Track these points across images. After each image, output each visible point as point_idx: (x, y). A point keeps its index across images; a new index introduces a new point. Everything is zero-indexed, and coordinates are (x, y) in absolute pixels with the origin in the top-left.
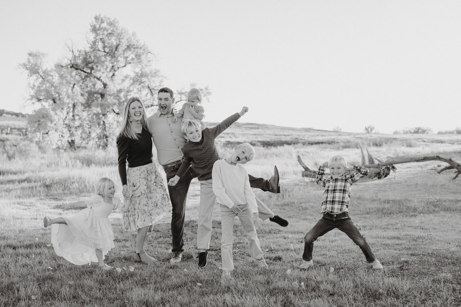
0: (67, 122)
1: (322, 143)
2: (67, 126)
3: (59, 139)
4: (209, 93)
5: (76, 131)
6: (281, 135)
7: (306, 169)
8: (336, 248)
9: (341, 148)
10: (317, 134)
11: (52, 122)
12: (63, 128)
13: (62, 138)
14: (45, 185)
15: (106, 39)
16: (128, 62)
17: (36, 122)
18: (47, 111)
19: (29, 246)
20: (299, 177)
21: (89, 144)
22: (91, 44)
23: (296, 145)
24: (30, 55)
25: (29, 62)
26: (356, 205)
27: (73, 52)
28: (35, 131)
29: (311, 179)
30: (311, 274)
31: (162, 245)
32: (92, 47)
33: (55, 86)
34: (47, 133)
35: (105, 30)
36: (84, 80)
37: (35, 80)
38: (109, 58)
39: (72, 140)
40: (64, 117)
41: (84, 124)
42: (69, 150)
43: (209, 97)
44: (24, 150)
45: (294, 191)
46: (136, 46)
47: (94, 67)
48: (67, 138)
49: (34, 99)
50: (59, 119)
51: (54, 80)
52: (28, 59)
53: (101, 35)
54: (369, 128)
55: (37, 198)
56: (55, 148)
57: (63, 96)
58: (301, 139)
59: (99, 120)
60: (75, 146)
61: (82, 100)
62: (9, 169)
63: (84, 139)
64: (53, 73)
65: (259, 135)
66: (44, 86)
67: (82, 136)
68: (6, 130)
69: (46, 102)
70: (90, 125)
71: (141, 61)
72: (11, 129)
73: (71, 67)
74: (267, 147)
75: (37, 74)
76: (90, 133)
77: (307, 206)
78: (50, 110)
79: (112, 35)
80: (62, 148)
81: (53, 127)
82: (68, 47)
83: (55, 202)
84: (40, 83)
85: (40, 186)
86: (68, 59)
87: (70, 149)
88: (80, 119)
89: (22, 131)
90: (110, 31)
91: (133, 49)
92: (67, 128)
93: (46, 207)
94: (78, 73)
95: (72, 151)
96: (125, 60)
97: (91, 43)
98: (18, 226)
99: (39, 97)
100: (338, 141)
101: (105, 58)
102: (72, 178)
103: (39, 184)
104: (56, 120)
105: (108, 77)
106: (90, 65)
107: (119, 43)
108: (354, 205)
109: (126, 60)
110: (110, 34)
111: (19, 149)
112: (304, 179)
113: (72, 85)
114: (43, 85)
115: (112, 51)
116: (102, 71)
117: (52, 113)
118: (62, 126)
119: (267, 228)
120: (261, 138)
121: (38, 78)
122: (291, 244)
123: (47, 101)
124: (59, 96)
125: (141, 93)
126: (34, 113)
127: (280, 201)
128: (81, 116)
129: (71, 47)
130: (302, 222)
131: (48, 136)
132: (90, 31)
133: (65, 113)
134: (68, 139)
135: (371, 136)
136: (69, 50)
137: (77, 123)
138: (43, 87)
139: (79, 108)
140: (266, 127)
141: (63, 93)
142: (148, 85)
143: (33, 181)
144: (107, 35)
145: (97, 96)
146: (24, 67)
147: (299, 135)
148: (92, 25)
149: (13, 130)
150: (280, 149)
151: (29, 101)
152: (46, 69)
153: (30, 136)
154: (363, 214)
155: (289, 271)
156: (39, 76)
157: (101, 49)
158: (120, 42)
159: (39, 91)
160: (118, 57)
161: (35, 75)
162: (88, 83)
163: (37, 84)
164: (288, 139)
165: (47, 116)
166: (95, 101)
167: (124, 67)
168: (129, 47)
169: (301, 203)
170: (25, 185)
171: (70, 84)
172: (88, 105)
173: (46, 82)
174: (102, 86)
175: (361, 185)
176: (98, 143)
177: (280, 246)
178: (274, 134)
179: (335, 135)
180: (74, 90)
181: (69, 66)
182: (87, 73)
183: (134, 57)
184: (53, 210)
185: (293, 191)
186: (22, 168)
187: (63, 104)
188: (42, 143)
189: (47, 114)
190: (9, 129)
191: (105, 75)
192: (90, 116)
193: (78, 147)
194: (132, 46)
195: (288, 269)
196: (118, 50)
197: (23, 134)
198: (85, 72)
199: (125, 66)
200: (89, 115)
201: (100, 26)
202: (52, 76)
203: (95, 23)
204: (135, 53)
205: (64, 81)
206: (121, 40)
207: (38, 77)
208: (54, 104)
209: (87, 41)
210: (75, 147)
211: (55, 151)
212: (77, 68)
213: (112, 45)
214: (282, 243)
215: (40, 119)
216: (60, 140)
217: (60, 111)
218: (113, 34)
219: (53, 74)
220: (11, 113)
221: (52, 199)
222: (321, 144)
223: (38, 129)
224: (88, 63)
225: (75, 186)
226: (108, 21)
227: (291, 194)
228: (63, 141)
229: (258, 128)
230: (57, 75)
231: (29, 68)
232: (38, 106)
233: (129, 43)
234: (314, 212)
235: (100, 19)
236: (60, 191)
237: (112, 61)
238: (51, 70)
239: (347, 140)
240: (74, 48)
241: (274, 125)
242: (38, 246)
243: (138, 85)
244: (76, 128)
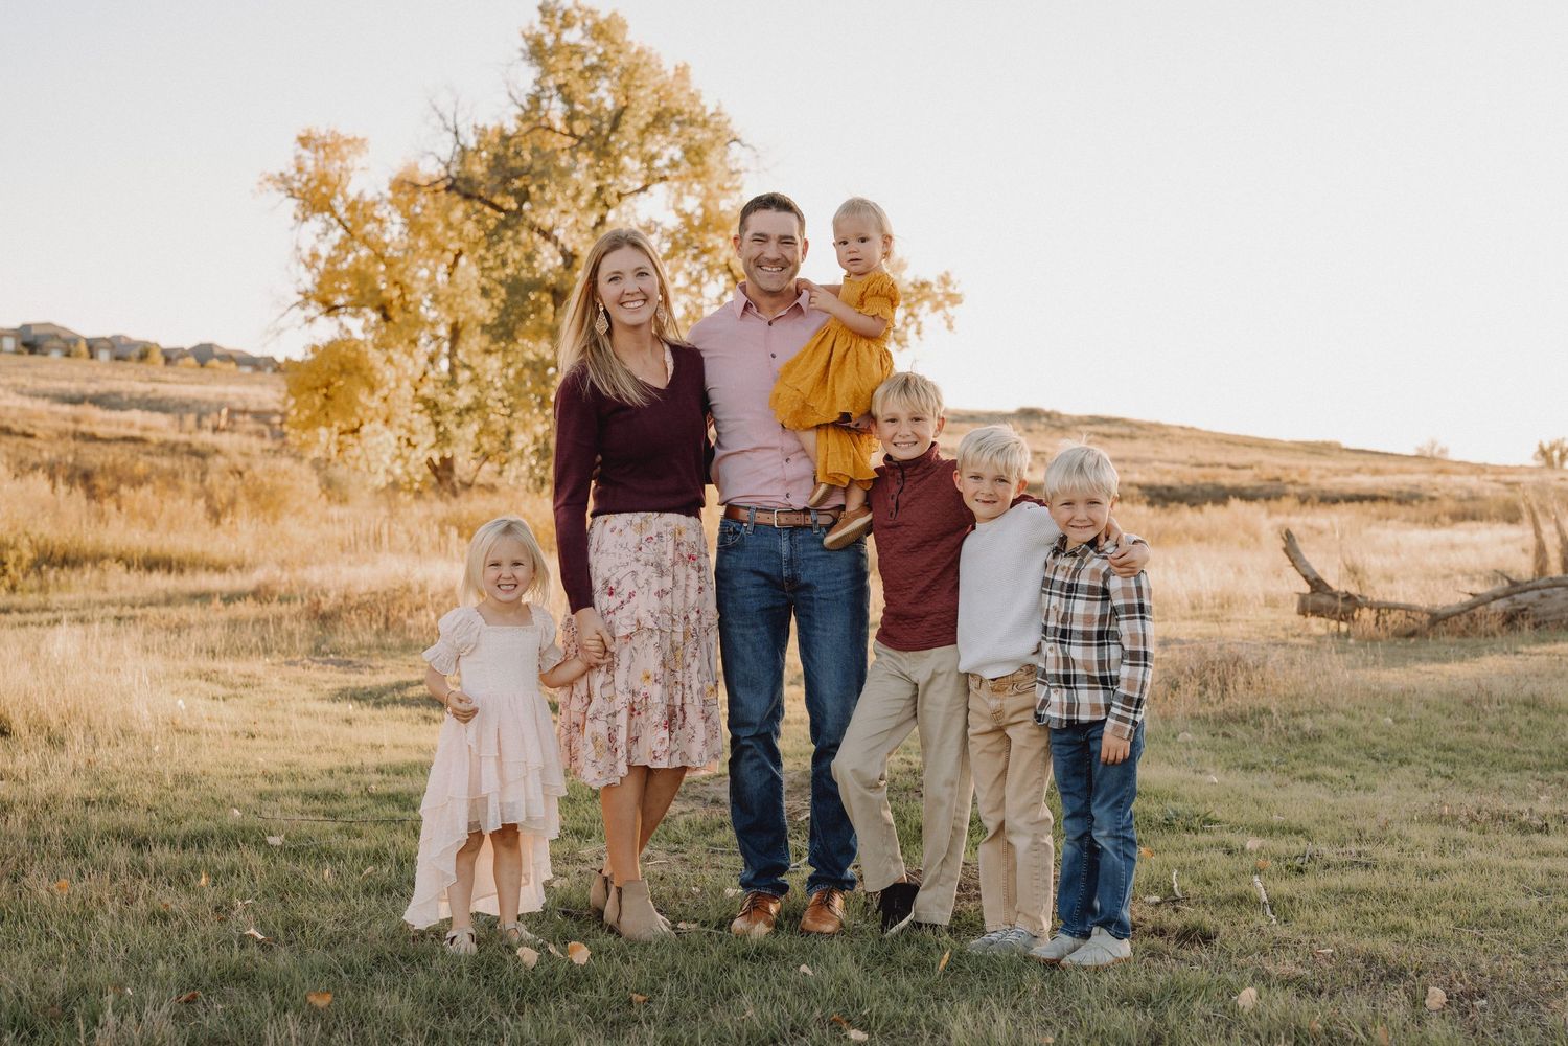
0: (427, 390)
1: (1373, 498)
2: (427, 407)
3: (397, 452)
4: (954, 299)
5: (459, 425)
6: (1219, 465)
7: (1317, 585)
8: (1449, 904)
9: (1447, 520)
10: (1354, 465)
11: (372, 389)
12: (412, 412)
13: (406, 451)
14: (316, 612)
15: (577, 86)
16: (657, 175)
17: (316, 389)
18: (355, 348)
19: (199, 840)
20: (1290, 615)
21: (504, 474)
22: (522, 106)
23: (1273, 504)
24: (304, 141)
25: (300, 170)
26: (1520, 731)
27: (456, 133)
28: (311, 423)
29: (1333, 623)
30: (1344, 1011)
31: (725, 858)
32: (525, 118)
33: (391, 257)
34: (355, 431)
35: (576, 53)
36: (493, 237)
37: (318, 236)
38: (585, 159)
39: (443, 459)
40: (419, 374)
41: (490, 402)
42: (430, 495)
43: (950, 310)
44: (268, 487)
45: (1269, 664)
46: (686, 117)
47: (533, 189)
48: (426, 450)
49: (313, 303)
50: (398, 381)
51: (387, 238)
52: (298, 158)
53: (561, 74)
54: (1552, 448)
55: (277, 658)
56: (383, 485)
57: (419, 294)
58: (1294, 483)
59: (543, 388)
60: (455, 479)
61: (484, 311)
62: (203, 553)
63: (486, 457)
64: (382, 212)
65: (1135, 461)
66: (351, 258)
67: (481, 446)
68: (214, 415)
69: (355, 315)
70: (510, 406)
71: (704, 173)
72: (232, 412)
73: (448, 189)
74: (1165, 506)
75: (327, 215)
76: (509, 433)
77: (1320, 726)
78: (370, 347)
79: (602, 74)
80: (407, 487)
81: (377, 409)
82: (442, 117)
83: (341, 676)
84: (335, 248)
85: (296, 618)
86: (439, 160)
87: (437, 491)
88: (474, 380)
89: (268, 423)
90: (592, 59)
91: (675, 129)
92: (427, 412)
93: (303, 691)
94: (471, 211)
95: (441, 497)
96: (645, 165)
97: (525, 103)
98: (179, 757)
99: (330, 297)
100: (1435, 494)
101: (573, 156)
102: (416, 588)
103: (296, 607)
104: (387, 383)
105: (580, 226)
106: (518, 184)
107: (625, 103)
108: (1514, 730)
109: (649, 168)
110: (592, 68)
111: (250, 484)
112: (1307, 624)
113: (450, 257)
114: (348, 252)
115: (598, 134)
116: (562, 205)
117: (375, 357)
118: (409, 404)
119: (1156, 807)
120: (1142, 473)
121: (329, 228)
122: (1256, 878)
123: (358, 312)
124: (402, 295)
125: (700, 292)
126: (311, 356)
127: (1211, 704)
128: (478, 370)
129: (449, 115)
130: (1299, 790)
131: (358, 438)
132: (520, 55)
133: (423, 360)
134: (428, 454)
135: (1562, 479)
136: (441, 124)
137: (465, 397)
138: (345, 259)
139: (474, 341)
140: (1164, 436)
141: (415, 285)
142: (728, 260)
143: (276, 598)
144: (581, 73)
145: (538, 299)
146: (281, 186)
147: (1284, 468)
148: (527, 33)
149: (239, 418)
150: (1212, 514)
151: (296, 310)
152: (360, 194)
153: (293, 437)
154: (1549, 768)
155: (1248, 997)
156: (334, 221)
157: (559, 125)
158: (627, 98)
159: (330, 277)
160: (620, 155)
161: (319, 216)
162: (507, 248)
163: (325, 250)
164: (1245, 479)
165: (358, 369)
166: (532, 316)
167: (642, 195)
168: (660, 120)
169: (1294, 715)
170: (247, 609)
171: (444, 251)
172: (503, 331)
173: (356, 243)
174: (560, 260)
175: (1535, 654)
176: (537, 471)
177: (1209, 883)
178: (1193, 461)
179: (1423, 472)
180: (459, 274)
181: (442, 185)
182: (506, 212)
183: (677, 153)
184: (327, 706)
185: (1264, 665)
186: (247, 551)
187: (419, 323)
188: (336, 465)
189: (356, 360)
190: (224, 412)
191: (570, 220)
192: (511, 372)
193: (468, 486)
194: (673, 116)
195: (1243, 988)
196: (620, 129)
197: (272, 432)
198: (499, 209)
199: (644, 189)
200: (509, 365)
201: (558, 36)
202: (381, 221)
203: (539, 28)
204: (682, 141)
205: (423, 243)
206: (632, 93)
207: (329, 224)
208: (382, 324)
209: (510, 95)
210: (453, 485)
211: (382, 496)
212: (469, 191)
213: (599, 110)
214: (1219, 871)
215: (333, 379)
216: (401, 456)
217: (405, 352)
218: (605, 70)
219: (384, 214)
220: (235, 355)
221: (330, 666)
222: (1367, 504)
223: (323, 416)
224: (508, 175)
225: (425, 620)
226: (589, 22)
227: (1256, 678)
228: (411, 462)
229: (1132, 437)
230: (397, 218)
231: (299, 190)
232: (325, 330)
233: (663, 104)
234: (1349, 751)
235: (560, 14)
236: (368, 638)
237: (597, 170)
238: (378, 198)
239: (1470, 491)
240: (458, 121)
241: (1192, 429)
242: (232, 839)
243: (689, 258)
244: (459, 414)
